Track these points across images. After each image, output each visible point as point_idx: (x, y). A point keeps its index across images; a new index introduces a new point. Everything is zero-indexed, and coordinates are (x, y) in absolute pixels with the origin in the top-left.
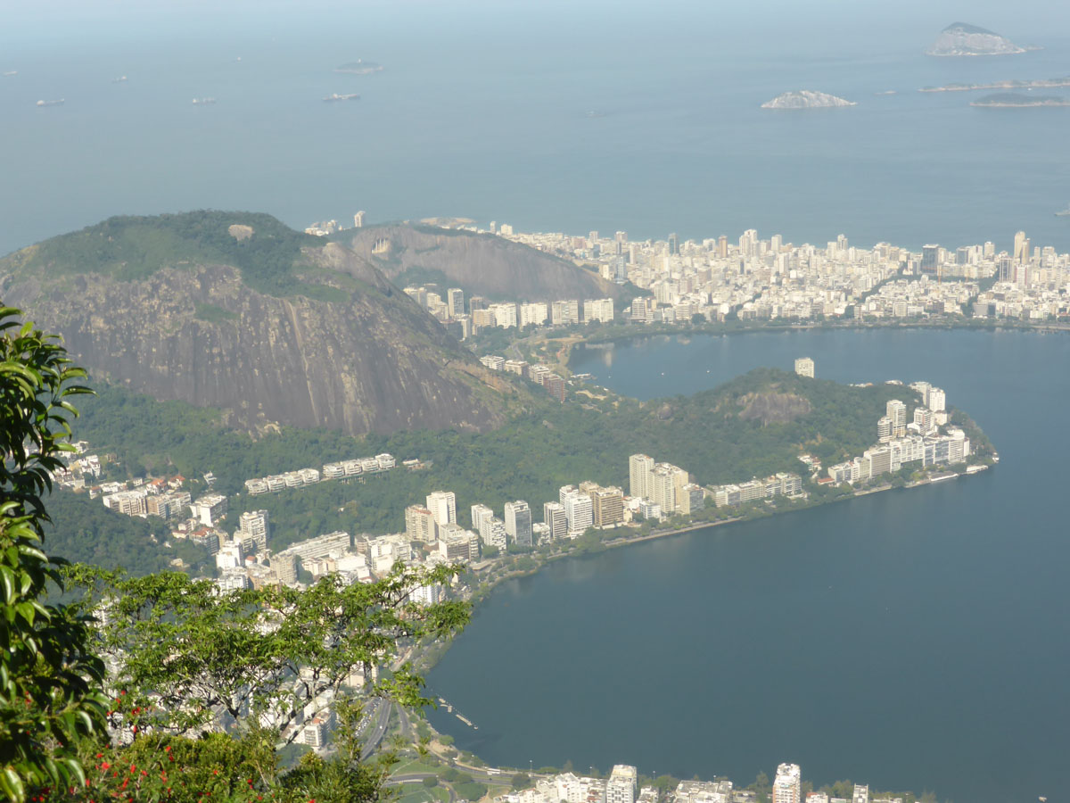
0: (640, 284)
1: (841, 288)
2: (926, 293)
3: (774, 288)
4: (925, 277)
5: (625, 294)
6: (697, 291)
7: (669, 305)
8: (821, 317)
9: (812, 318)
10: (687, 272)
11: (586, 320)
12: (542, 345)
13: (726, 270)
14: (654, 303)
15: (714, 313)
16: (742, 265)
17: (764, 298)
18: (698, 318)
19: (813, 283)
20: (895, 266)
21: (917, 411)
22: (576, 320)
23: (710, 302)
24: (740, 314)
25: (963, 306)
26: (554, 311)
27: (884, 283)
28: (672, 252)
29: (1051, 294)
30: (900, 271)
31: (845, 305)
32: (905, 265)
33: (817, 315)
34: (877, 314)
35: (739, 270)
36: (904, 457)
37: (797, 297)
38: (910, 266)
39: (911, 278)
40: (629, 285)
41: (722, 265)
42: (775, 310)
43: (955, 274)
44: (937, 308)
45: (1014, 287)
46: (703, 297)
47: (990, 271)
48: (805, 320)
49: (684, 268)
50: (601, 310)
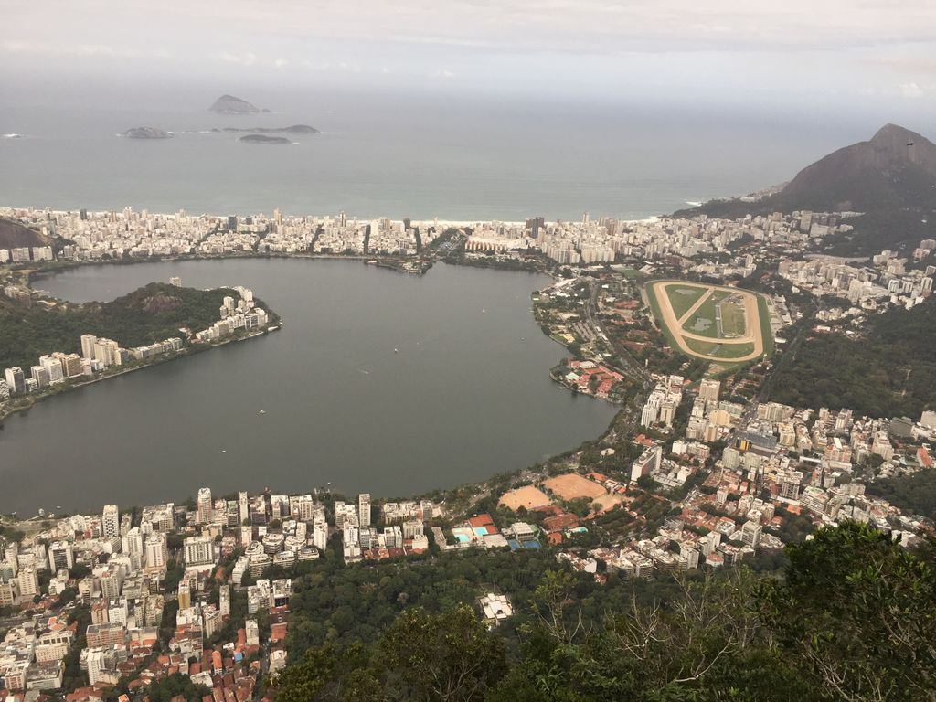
0: (66, 237)
1: (186, 239)
2: (233, 240)
3: (148, 239)
4: (231, 231)
5: (59, 243)
6: (102, 241)
7: (87, 250)
8: (177, 253)
9: (172, 254)
10: (94, 230)
11: (36, 259)
12: (8, 274)
13: (118, 229)
14: (77, 248)
15: (115, 253)
16: (127, 226)
17: (143, 244)
18: (106, 256)
19: (169, 235)
20: (214, 225)
21: (240, 302)
22: (29, 259)
23: (111, 247)
24: (130, 253)
25: (252, 246)
26: (13, 254)
27: (208, 235)
28: (82, 219)
29: (296, 240)
30: (216, 228)
31: (190, 247)
32: (218, 225)
33: (174, 252)
34: (208, 252)
35: (125, 228)
36: (235, 326)
37: (162, 243)
38: (221, 225)
39: (223, 233)
40: (60, 238)
41: (116, 226)
42: (150, 249)
43: (246, 230)
44: (240, 248)
45: (275, 235)
46: (106, 245)
47: (263, 227)
48: (168, 256)
49: (91, 229)
50: (43, 253)
